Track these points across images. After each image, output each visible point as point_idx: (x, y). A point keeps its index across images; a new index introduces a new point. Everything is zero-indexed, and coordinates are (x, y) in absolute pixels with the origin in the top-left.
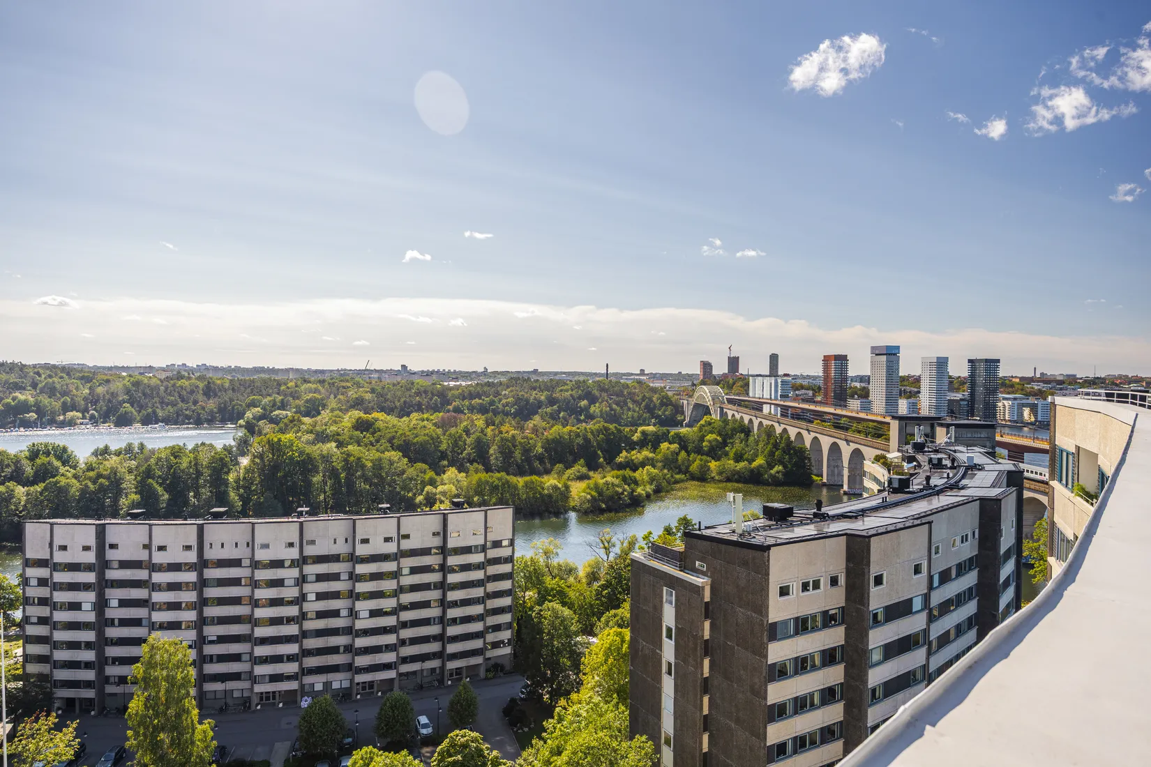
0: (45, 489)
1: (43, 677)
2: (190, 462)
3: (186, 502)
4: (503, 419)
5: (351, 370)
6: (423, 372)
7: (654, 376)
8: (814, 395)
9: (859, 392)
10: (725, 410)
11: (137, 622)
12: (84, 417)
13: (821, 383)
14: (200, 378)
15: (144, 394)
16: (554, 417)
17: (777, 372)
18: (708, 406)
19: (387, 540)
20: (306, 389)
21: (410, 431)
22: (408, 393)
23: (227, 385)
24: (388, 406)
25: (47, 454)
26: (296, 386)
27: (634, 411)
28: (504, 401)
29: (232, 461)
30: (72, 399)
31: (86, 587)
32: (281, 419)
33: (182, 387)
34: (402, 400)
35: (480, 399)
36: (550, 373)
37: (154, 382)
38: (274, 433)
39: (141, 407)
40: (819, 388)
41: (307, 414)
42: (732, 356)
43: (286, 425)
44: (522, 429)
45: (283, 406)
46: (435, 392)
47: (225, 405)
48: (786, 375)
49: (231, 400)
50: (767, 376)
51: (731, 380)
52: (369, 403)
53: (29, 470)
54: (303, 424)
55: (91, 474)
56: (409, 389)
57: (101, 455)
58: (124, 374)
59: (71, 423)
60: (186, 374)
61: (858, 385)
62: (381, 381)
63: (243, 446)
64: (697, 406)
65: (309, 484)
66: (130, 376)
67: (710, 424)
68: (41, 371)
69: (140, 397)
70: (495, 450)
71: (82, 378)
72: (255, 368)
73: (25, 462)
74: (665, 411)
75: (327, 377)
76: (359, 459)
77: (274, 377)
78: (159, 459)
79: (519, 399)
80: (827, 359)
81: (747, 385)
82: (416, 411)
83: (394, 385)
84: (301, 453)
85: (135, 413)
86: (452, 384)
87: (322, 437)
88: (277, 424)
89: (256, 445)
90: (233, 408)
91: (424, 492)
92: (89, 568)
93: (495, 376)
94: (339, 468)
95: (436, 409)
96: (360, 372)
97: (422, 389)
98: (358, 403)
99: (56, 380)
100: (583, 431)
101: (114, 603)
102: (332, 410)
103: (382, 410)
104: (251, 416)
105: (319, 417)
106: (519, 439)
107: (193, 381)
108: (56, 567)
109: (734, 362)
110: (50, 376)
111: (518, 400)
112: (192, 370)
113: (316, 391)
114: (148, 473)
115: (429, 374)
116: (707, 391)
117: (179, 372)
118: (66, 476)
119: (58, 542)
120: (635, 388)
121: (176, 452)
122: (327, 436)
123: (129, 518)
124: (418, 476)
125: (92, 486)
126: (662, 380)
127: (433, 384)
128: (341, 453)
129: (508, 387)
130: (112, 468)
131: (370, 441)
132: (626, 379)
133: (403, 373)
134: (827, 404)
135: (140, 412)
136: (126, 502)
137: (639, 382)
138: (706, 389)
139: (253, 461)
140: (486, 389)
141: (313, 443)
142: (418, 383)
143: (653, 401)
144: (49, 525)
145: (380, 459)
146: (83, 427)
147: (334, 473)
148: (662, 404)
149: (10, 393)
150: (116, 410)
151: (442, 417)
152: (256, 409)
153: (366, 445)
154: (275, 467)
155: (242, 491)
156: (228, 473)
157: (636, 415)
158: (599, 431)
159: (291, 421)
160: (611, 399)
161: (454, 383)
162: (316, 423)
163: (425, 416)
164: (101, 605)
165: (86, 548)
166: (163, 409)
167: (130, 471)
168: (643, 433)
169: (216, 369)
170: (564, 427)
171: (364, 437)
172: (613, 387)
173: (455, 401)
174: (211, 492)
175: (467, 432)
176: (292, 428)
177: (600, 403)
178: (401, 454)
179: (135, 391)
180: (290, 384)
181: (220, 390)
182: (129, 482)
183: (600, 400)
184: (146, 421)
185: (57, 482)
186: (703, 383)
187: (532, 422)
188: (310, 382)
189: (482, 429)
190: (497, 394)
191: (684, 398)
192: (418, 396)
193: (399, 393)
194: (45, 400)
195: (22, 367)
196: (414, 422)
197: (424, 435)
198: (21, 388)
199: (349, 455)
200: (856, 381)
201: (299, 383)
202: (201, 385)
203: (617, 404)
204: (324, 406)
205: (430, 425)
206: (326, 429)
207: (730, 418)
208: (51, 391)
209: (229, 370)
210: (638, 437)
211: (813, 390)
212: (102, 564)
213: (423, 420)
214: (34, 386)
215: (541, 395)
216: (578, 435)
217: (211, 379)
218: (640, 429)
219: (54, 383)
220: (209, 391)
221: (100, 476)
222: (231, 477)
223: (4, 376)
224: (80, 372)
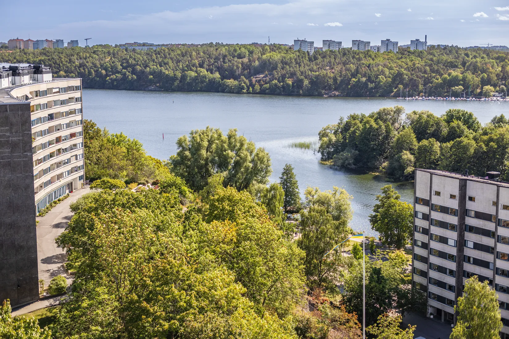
0: (453, 146)
11: (485, 264)
12: (496, 91)
25: (459, 118)
30: (488, 75)
31: (451, 227)
53: (445, 131)
55: (485, 138)
57: (498, 122)
68: (469, 53)
71: (498, 58)
73: (443, 124)
99: (478, 59)
101: (471, 245)
108: (434, 208)
110: (475, 57)
118: (468, 138)
125: (484, 147)
146: (495, 98)
149: (448, 70)
164: (461, 243)
165: (453, 197)
185: (461, 142)
194: (469, 76)
195: (458, 50)
198: (455, 66)
208: (475, 69)
214: (464, 64)
219: (476, 62)
221: (491, 140)
223: (445, 57)
224: (497, 53)
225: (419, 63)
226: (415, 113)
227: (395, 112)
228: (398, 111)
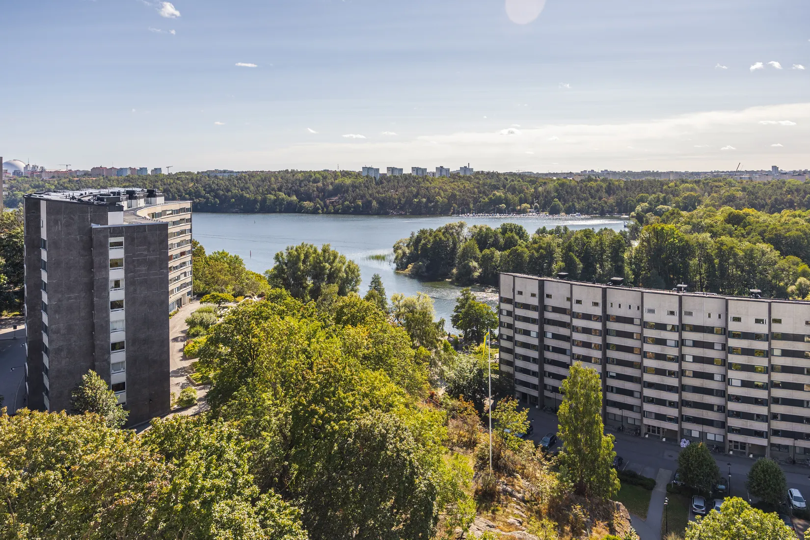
0: (510, 254)
1: (510, 376)
2: (597, 242)
3: (594, 271)
5: (723, 172)
6: (794, 172)
11: (562, 351)
12: (531, 208)
14: (604, 180)
15: (567, 192)
19: (758, 321)
20: (684, 188)
21: (782, 226)
22: (779, 191)
23: (622, 185)
24: (759, 203)
25: (511, 231)
26: (676, 186)
29: (626, 243)
30: (524, 195)
31: (533, 321)
32: (664, 212)
33: (591, 187)
34: (773, 198)
37: (573, 183)
38: (658, 223)
39: (565, 202)
41: (685, 209)
43: (668, 217)
45: (665, 202)
47: (621, 200)
49: (626, 197)
52: (741, 200)
53: (502, 241)
54: (682, 216)
55: (536, 246)
56: (781, 188)
57: (542, 233)
58: (555, 178)
59: (524, 211)
60: (594, 178)
62: (752, 181)
63: (635, 231)
65: (686, 266)
66: (558, 179)
68: (508, 177)
69: (564, 194)
71: (530, 181)
72: (643, 172)
73: (499, 235)
75: (702, 178)
76: (732, 248)
77: (657, 178)
78: (576, 239)
82: (788, 208)
83: (765, 184)
84: (681, 240)
85: (561, 205)
87: (698, 228)
88: (660, 216)
89: (644, 232)
90: (627, 202)
91: (797, 283)
92: (534, 308)
94: (713, 254)
96: (731, 174)
97: (795, 188)
98: (730, 200)
99: (516, 182)
101: (549, 335)
102: (707, 206)
103: (753, 206)
104: (640, 210)
105: (695, 211)
107: (598, 183)
108: (517, 305)
110: (513, 181)
112: (598, 175)
113: (692, 189)
114: (569, 248)
117: (589, 176)
118: (521, 247)
119: (517, 289)
121: (588, 233)
122: (702, 227)
123: (558, 278)
124: (790, 267)
125: (536, 254)
127: (806, 183)
128: (715, 242)
130: (548, 243)
131: (742, 234)
133: (773, 173)
135: (564, 204)
136: (556, 267)
139: (642, 244)
141: (690, 232)
142: (789, 183)
144: (512, 277)
145: (752, 250)
146: (531, 214)
147: (708, 259)
149: (492, 191)
150: (550, 203)
152: (644, 204)
153: (737, 237)
154: (659, 250)
155: (634, 266)
156: (623, 252)
159: (672, 214)
162: (692, 216)
163: (797, 212)
164: (542, 335)
165: (533, 295)
166: (579, 203)
167: (558, 246)
169: (614, 173)
171: (736, 230)
174: (611, 265)
176: (673, 219)
178: (773, 247)
179: (561, 190)
180: (671, 184)
181: (617, 189)
182: (558, 253)
184: (568, 212)
185: (517, 250)
188: (687, 182)
192: (789, 194)
193: (770, 192)
194: (510, 196)
195: (498, 175)
196: (785, 218)
197: (797, 230)
198: (497, 188)
199: (722, 244)
201: (678, 183)
202: (604, 185)
204: (700, 203)
205: (802, 221)
206: (701, 222)
208: (513, 190)
209: (624, 174)
212: (542, 308)
213: (795, 216)
214: (504, 187)
217: (611, 180)
219: (515, 185)
220: (610, 190)
221: (540, 247)
222: (626, 256)
223: (489, 181)
224: (529, 177)
225: (467, 185)
226: (475, 227)
227: (459, 227)
228: (461, 226)
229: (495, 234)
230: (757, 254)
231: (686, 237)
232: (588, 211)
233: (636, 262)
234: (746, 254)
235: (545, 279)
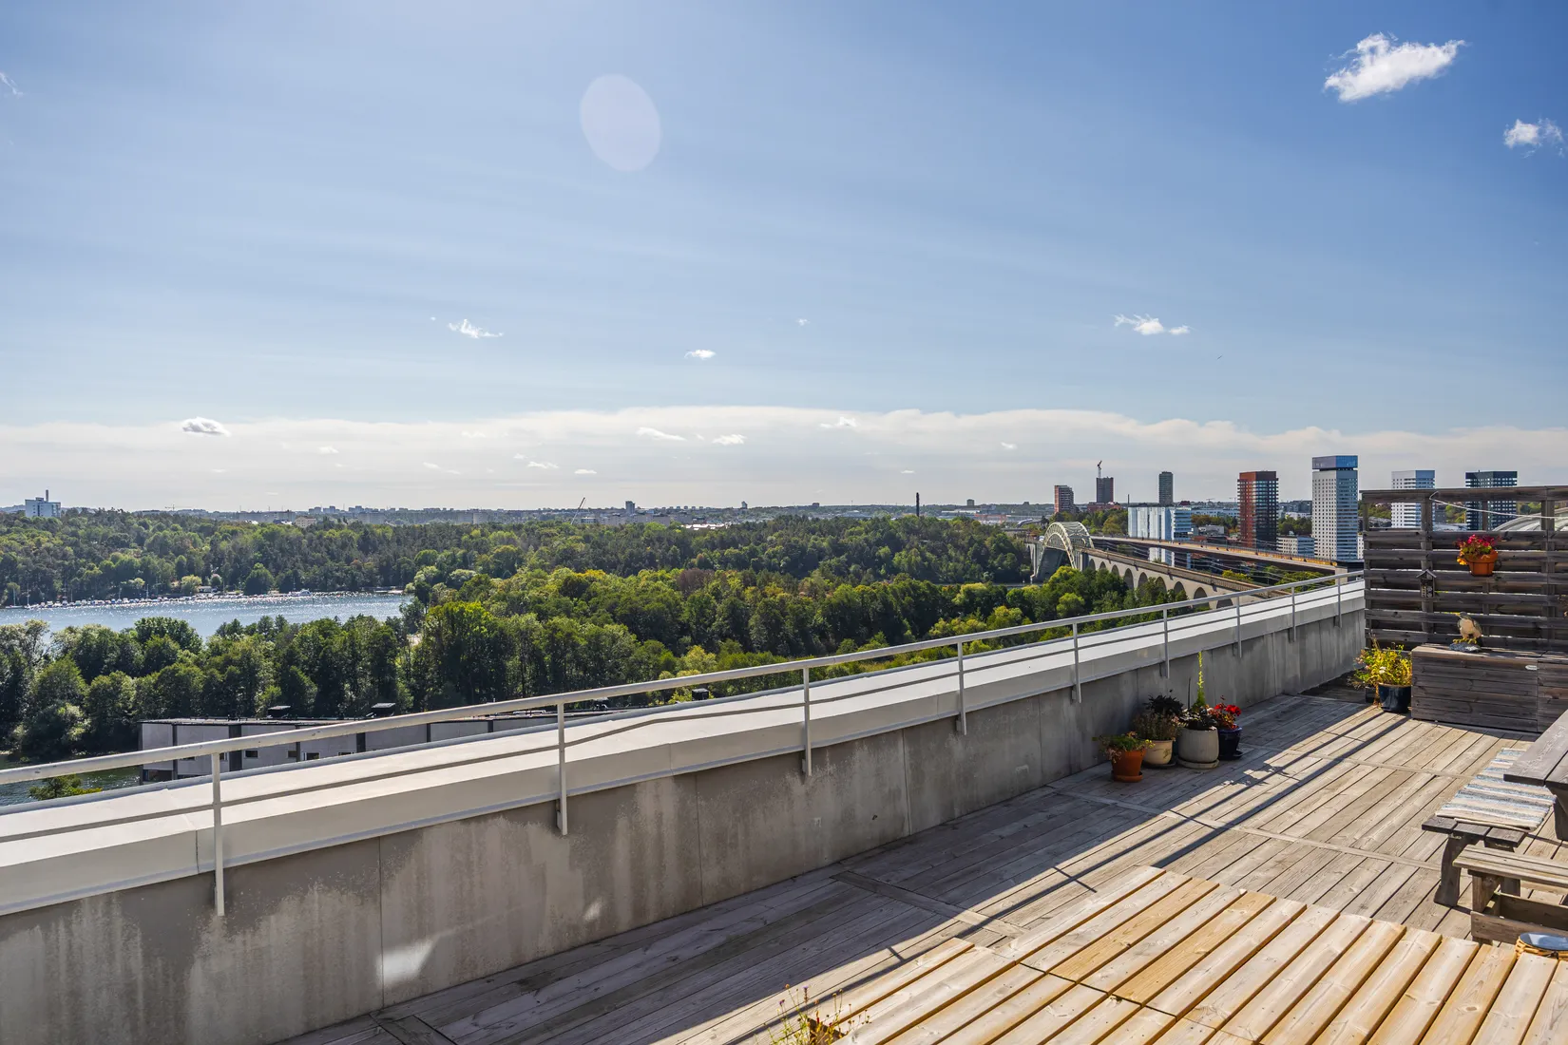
0: (161, 680)
2: (345, 642)
3: (341, 697)
4: (767, 576)
5: (557, 510)
6: (656, 510)
7: (987, 510)
8: (1227, 533)
9: (1295, 527)
10: (1090, 557)
12: (204, 583)
13: (1235, 513)
14: (355, 526)
15: (282, 550)
16: (841, 572)
17: (1171, 498)
18: (1066, 552)
20: (495, 539)
21: (638, 595)
22: (635, 541)
23: (390, 534)
24: (609, 561)
25: (162, 633)
26: (482, 536)
27: (958, 561)
28: (770, 550)
29: (399, 640)
30: (188, 558)
32: (463, 580)
33: (331, 539)
34: (628, 551)
35: (737, 548)
36: (837, 508)
37: (294, 533)
38: (453, 600)
39: (278, 569)
40: (1235, 522)
41: (498, 574)
42: (1102, 477)
43: (470, 590)
44: (795, 590)
45: (466, 563)
46: (673, 540)
47: (388, 563)
48: (1185, 503)
49: (396, 556)
50: (1154, 505)
51: (1101, 512)
52: (582, 556)
53: (139, 655)
54: (493, 587)
55: (218, 659)
56: (637, 536)
57: (229, 633)
58: (255, 523)
59: (188, 591)
60: (336, 522)
61: (1295, 516)
62: (598, 525)
63: (413, 619)
64: (1049, 552)
65: (502, 669)
66: (263, 525)
67: (1066, 577)
68: (148, 521)
69: (276, 554)
70: (756, 620)
71: (201, 530)
72: (426, 510)
73: (133, 644)
74: (1003, 560)
75: (524, 521)
76: (569, 635)
77: (452, 522)
78: (304, 639)
79: (792, 547)
80: (1244, 478)
81: (1125, 519)
82: (648, 567)
83: (616, 530)
84: (492, 627)
85: (270, 576)
86: (697, 527)
87: (518, 606)
88: (458, 588)
89: (430, 617)
90: (399, 567)
93: (758, 515)
94: (542, 647)
95: (674, 563)
96: (570, 513)
97: (655, 535)
98: (567, 558)
99: (167, 532)
100: (882, 592)
102: (532, 568)
103: (600, 565)
104: (423, 578)
105: (514, 578)
106: (790, 604)
107: (345, 530)
109: (1105, 487)
110: (160, 528)
111: (790, 548)
112: (342, 516)
113: (510, 541)
114: (291, 658)
115: (664, 513)
116: (1064, 530)
117: (326, 519)
118: (185, 664)
120: (959, 528)
121: (326, 628)
122: (525, 604)
123: (269, 717)
124: (649, 658)
125: (219, 677)
126: (999, 514)
127: (670, 528)
128: (545, 627)
129: (775, 530)
130: (244, 651)
131: (584, 611)
132: (948, 514)
133: (628, 512)
134: (1246, 545)
135: (276, 574)
136: (263, 697)
137: (965, 519)
138: (1062, 527)
139: (428, 640)
140: (744, 533)
141: (507, 613)
142: (649, 528)
143: (985, 546)
144: (170, 727)
145: (598, 636)
146: (203, 596)
147: (535, 656)
148: (999, 550)
149: (110, 552)
150: (247, 572)
151: (683, 575)
152: (430, 568)
153: (578, 616)
154: (457, 648)
155: (413, 680)
156: (394, 657)
157: (960, 566)
158: (904, 592)
159: (477, 584)
160: (923, 544)
161: (699, 526)
162: (510, 585)
163: (659, 574)
166: (306, 570)
167: (267, 655)
168: (969, 593)
169: (375, 513)
170: (854, 586)
171: (575, 605)
172: (926, 526)
173: (701, 552)
174: (372, 682)
175: (717, 595)
176: (478, 593)
177: (909, 550)
178: (627, 628)
179: (270, 546)
180: (476, 532)
181: (381, 543)
182: (267, 669)
183: (907, 546)
184: (285, 587)
185: (175, 671)
186: (1059, 518)
187: (809, 579)
188: (501, 529)
189: (737, 590)
190: (761, 539)
191: (1030, 540)
192: (649, 545)
193: (623, 542)
194: (155, 561)
195: (124, 516)
196: (643, 583)
197: (658, 601)
198: (122, 545)
199: (555, 630)
200: (1292, 510)
201: (486, 530)
202: (356, 536)
203: (933, 552)
204: (521, 562)
205: (665, 587)
206: (523, 595)
207: (1097, 569)
208: (162, 548)
209: (392, 514)
210: (960, 599)
211: (1225, 524)
213: (656, 579)
214: (140, 541)
215: (822, 541)
216: (874, 597)
217: (368, 526)
218: (964, 587)
219: (165, 537)
220: (367, 544)
221: (229, 662)
222: (398, 662)
223: (101, 530)
224: (197, 521)
225: (47, 540)
226: (71, 630)
227: (28, 633)
228: (35, 630)
229: (123, 643)
230: (606, 642)
231: (501, 623)
232: (323, 585)
233: (417, 671)
234: (590, 642)
235: (241, 722)
